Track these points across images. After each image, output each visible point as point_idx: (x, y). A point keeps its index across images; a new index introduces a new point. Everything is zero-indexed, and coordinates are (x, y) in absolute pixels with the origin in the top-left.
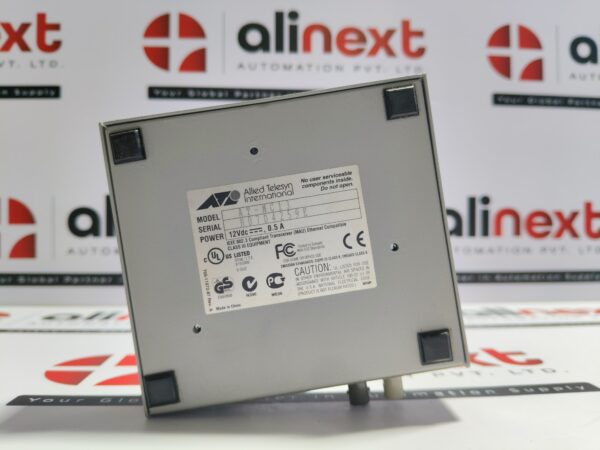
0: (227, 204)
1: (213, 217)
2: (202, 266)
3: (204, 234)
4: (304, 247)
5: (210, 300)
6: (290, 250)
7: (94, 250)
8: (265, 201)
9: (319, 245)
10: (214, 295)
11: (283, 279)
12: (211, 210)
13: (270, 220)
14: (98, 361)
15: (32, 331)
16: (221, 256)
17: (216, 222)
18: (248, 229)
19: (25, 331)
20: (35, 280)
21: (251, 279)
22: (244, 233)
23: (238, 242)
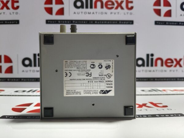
0: (103, 90)
1: (108, 87)
2: (113, 74)
3: (111, 83)
4: (83, 75)
5: (112, 64)
6: (87, 74)
7: (30, 71)
8: (92, 90)
9: (78, 74)
10: (111, 65)
11: (90, 66)
12: (108, 89)
13: (92, 84)
14: (29, 105)
15: (10, 96)
16: (107, 76)
17: (107, 86)
18: (98, 82)
19: (8, 95)
20: (12, 80)
21: (100, 68)
22: (100, 81)
23: (102, 79)
